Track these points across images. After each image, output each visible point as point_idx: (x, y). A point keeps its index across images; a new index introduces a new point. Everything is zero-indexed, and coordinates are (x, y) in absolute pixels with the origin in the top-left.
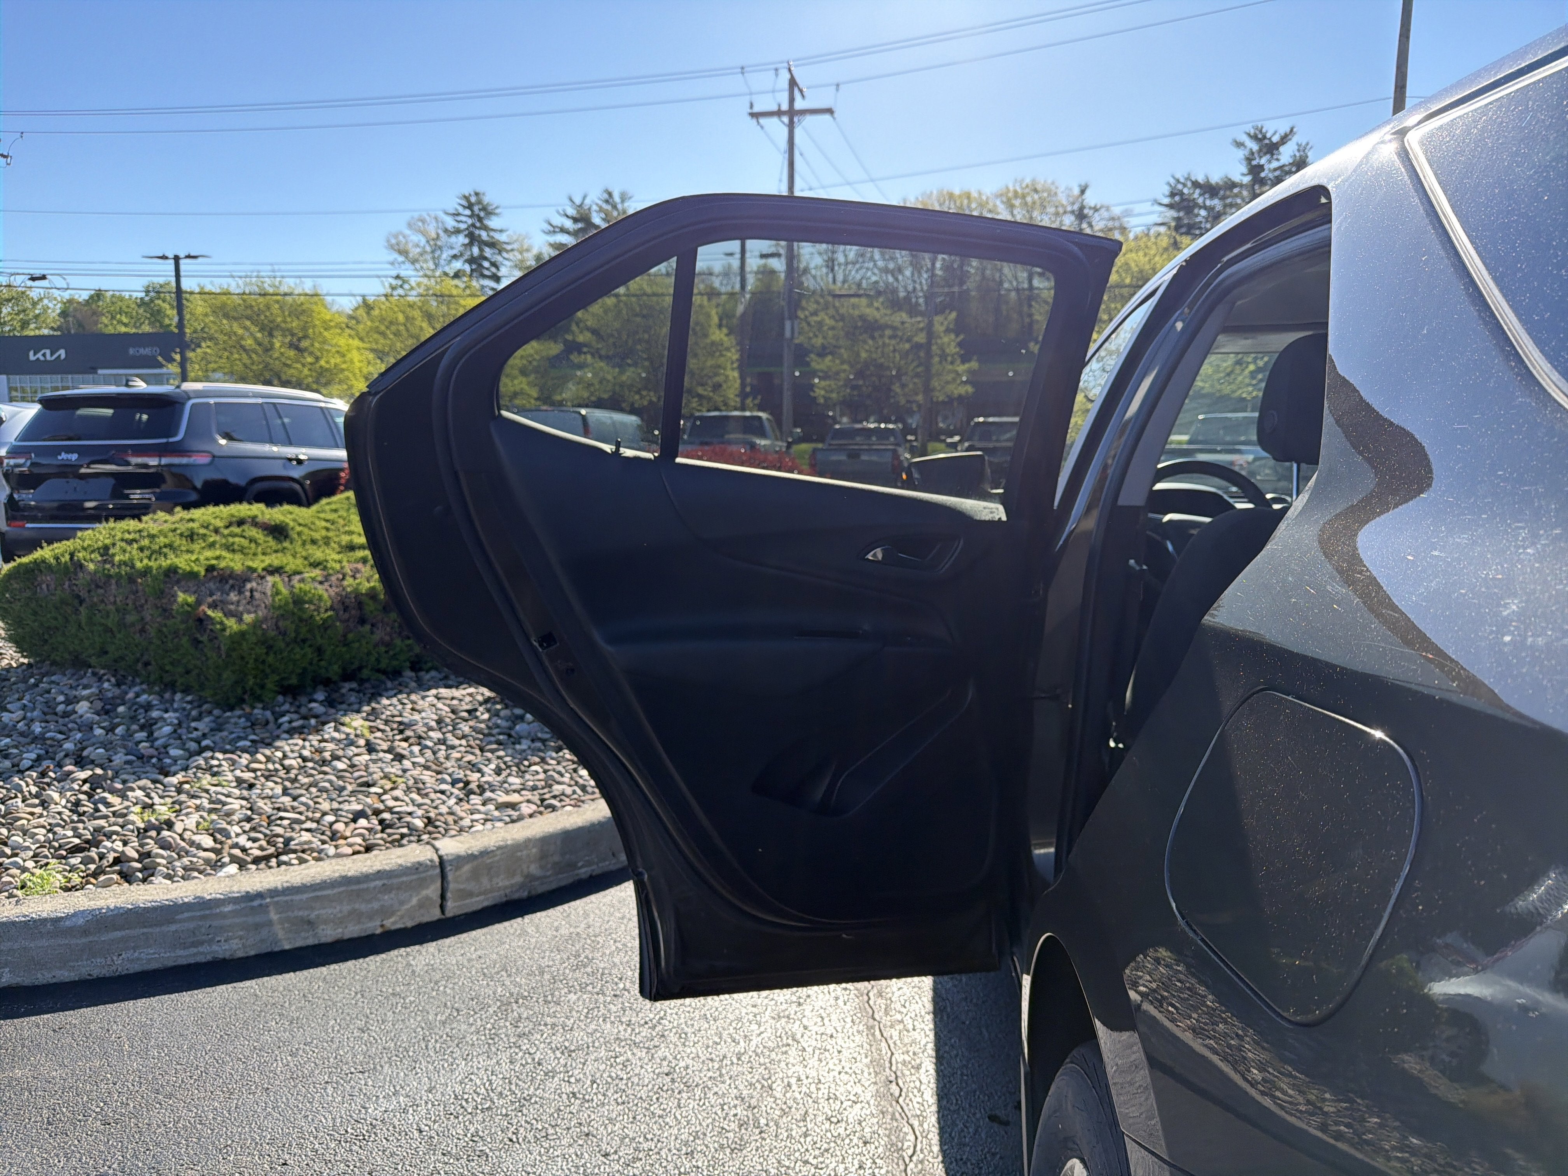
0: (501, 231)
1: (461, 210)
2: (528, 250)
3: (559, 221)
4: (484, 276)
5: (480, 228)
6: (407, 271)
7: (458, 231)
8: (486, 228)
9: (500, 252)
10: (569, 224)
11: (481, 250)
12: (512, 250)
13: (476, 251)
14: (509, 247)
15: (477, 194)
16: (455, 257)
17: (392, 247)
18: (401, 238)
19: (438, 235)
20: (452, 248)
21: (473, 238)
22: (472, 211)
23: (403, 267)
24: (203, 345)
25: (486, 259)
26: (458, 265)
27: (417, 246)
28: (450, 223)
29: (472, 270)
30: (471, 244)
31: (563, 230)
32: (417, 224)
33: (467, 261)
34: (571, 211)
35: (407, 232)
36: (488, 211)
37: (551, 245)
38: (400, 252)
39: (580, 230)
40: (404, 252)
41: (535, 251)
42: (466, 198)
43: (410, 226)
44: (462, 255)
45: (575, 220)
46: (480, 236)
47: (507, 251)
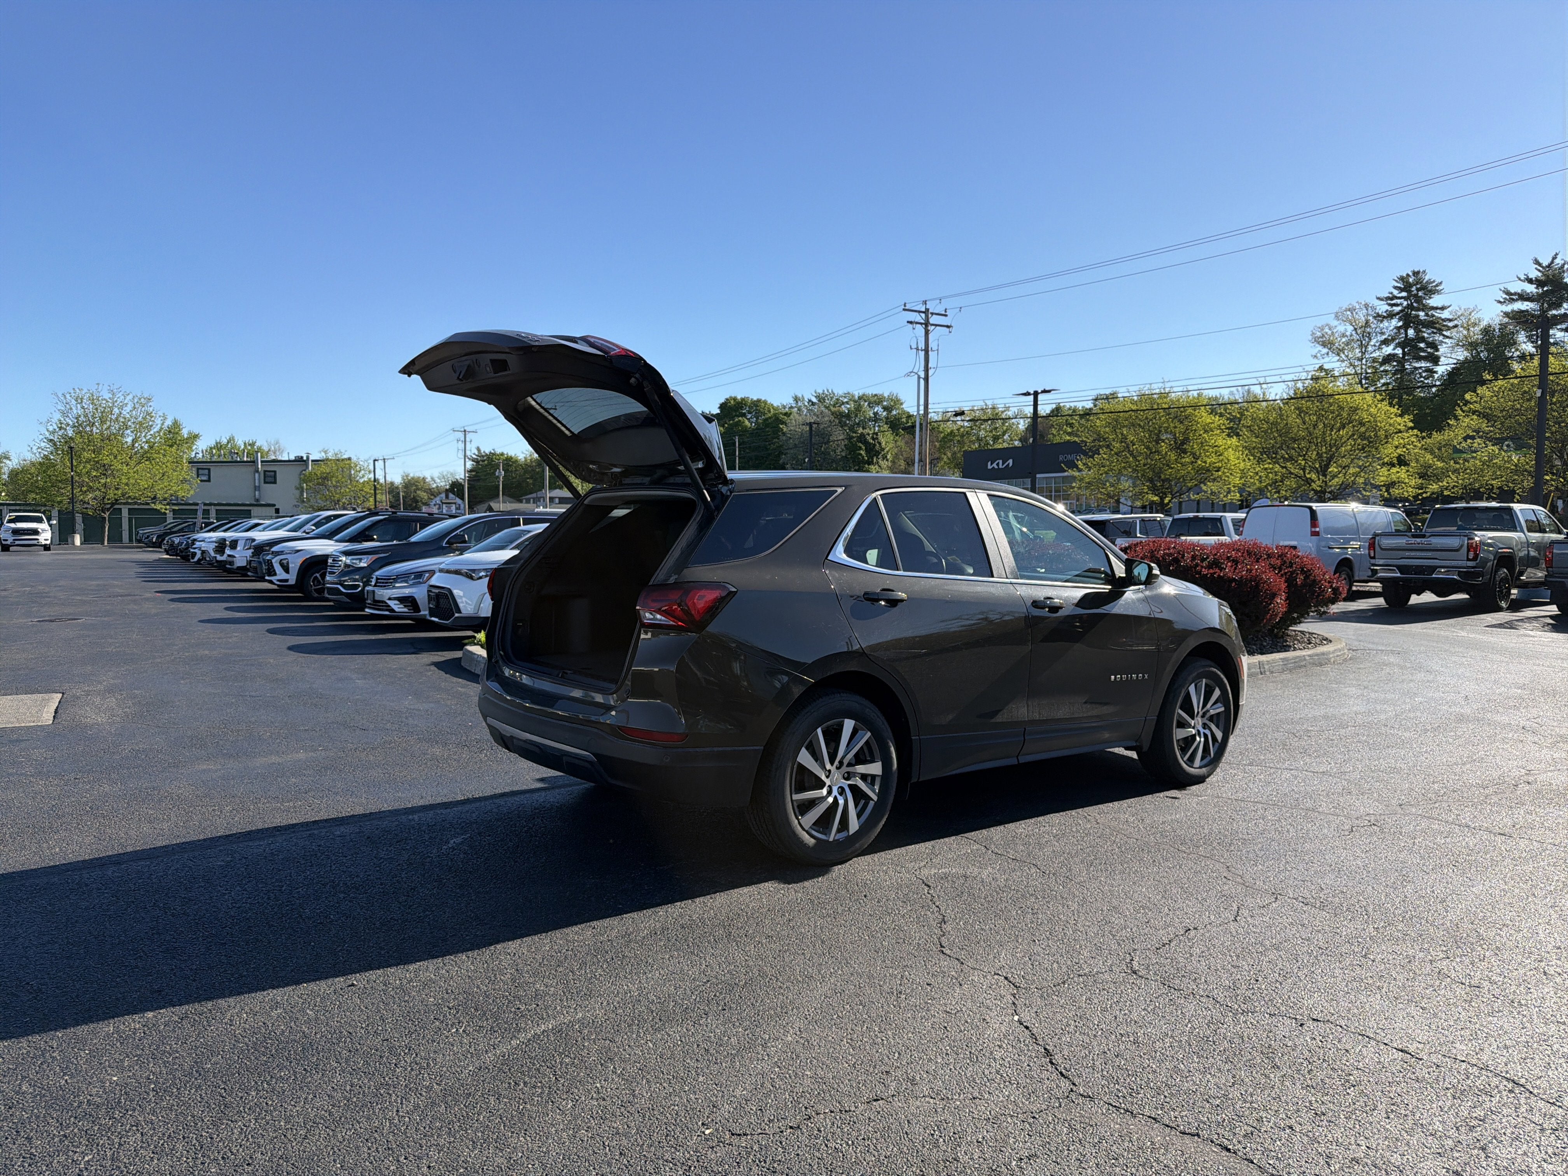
0: (1443, 308)
1: (1396, 292)
2: (1475, 325)
3: (1518, 287)
4: (1419, 358)
5: (1418, 309)
6: (1333, 363)
7: (1390, 316)
8: (1426, 308)
9: (1440, 331)
10: (1531, 289)
11: (1418, 331)
12: (1456, 326)
13: (1411, 332)
14: (1451, 324)
15: (1416, 273)
16: (1386, 342)
17: (1316, 340)
18: (1327, 330)
19: (1367, 322)
20: (1382, 333)
21: (1408, 319)
22: (1409, 292)
23: (1327, 359)
24: (1101, 451)
25: (1423, 340)
26: (1388, 350)
27: (1344, 335)
28: (1383, 308)
29: (1404, 354)
30: (1406, 327)
31: (1523, 297)
32: (1346, 314)
33: (1399, 345)
34: (1534, 274)
35: (1335, 323)
36: (1430, 290)
37: (1506, 314)
38: (1324, 345)
39: (1545, 293)
40: (1327, 343)
41: (1483, 324)
42: (1402, 279)
43: (1337, 317)
44: (1393, 340)
45: (1539, 283)
46: (1418, 316)
47: (1449, 328)
